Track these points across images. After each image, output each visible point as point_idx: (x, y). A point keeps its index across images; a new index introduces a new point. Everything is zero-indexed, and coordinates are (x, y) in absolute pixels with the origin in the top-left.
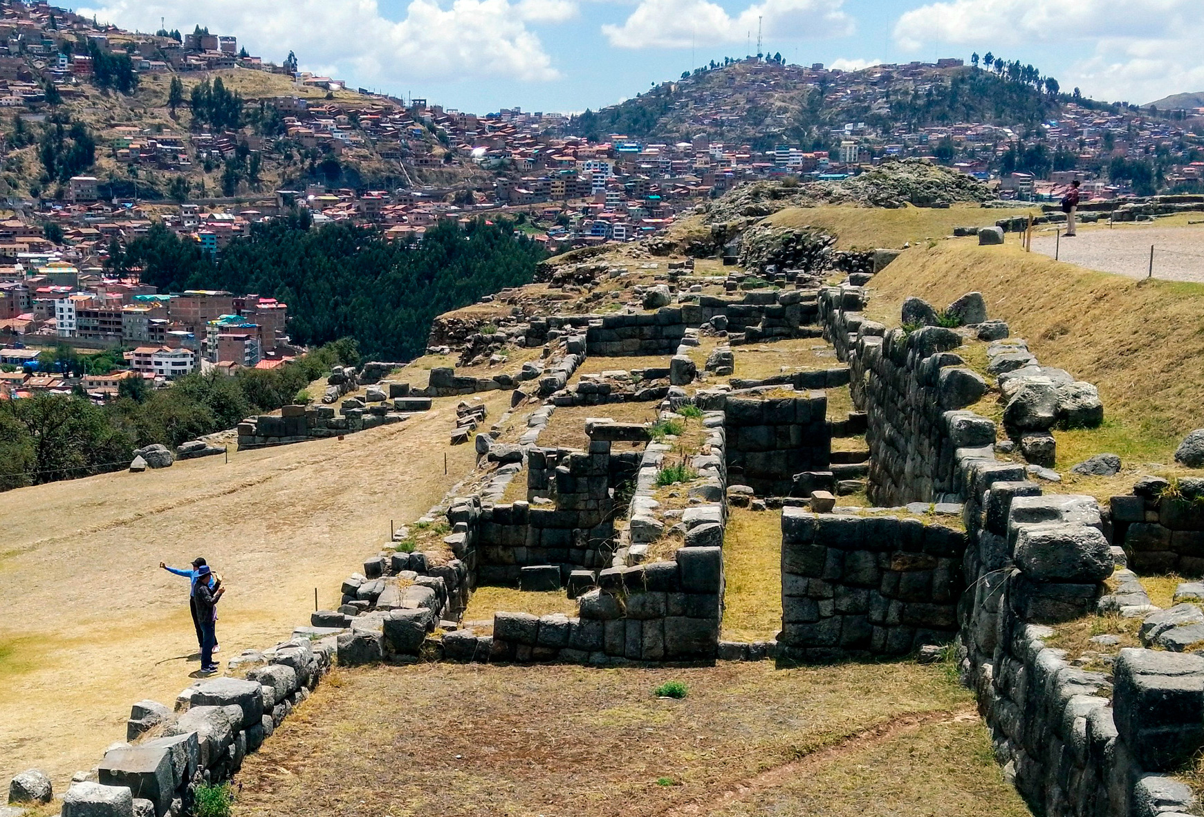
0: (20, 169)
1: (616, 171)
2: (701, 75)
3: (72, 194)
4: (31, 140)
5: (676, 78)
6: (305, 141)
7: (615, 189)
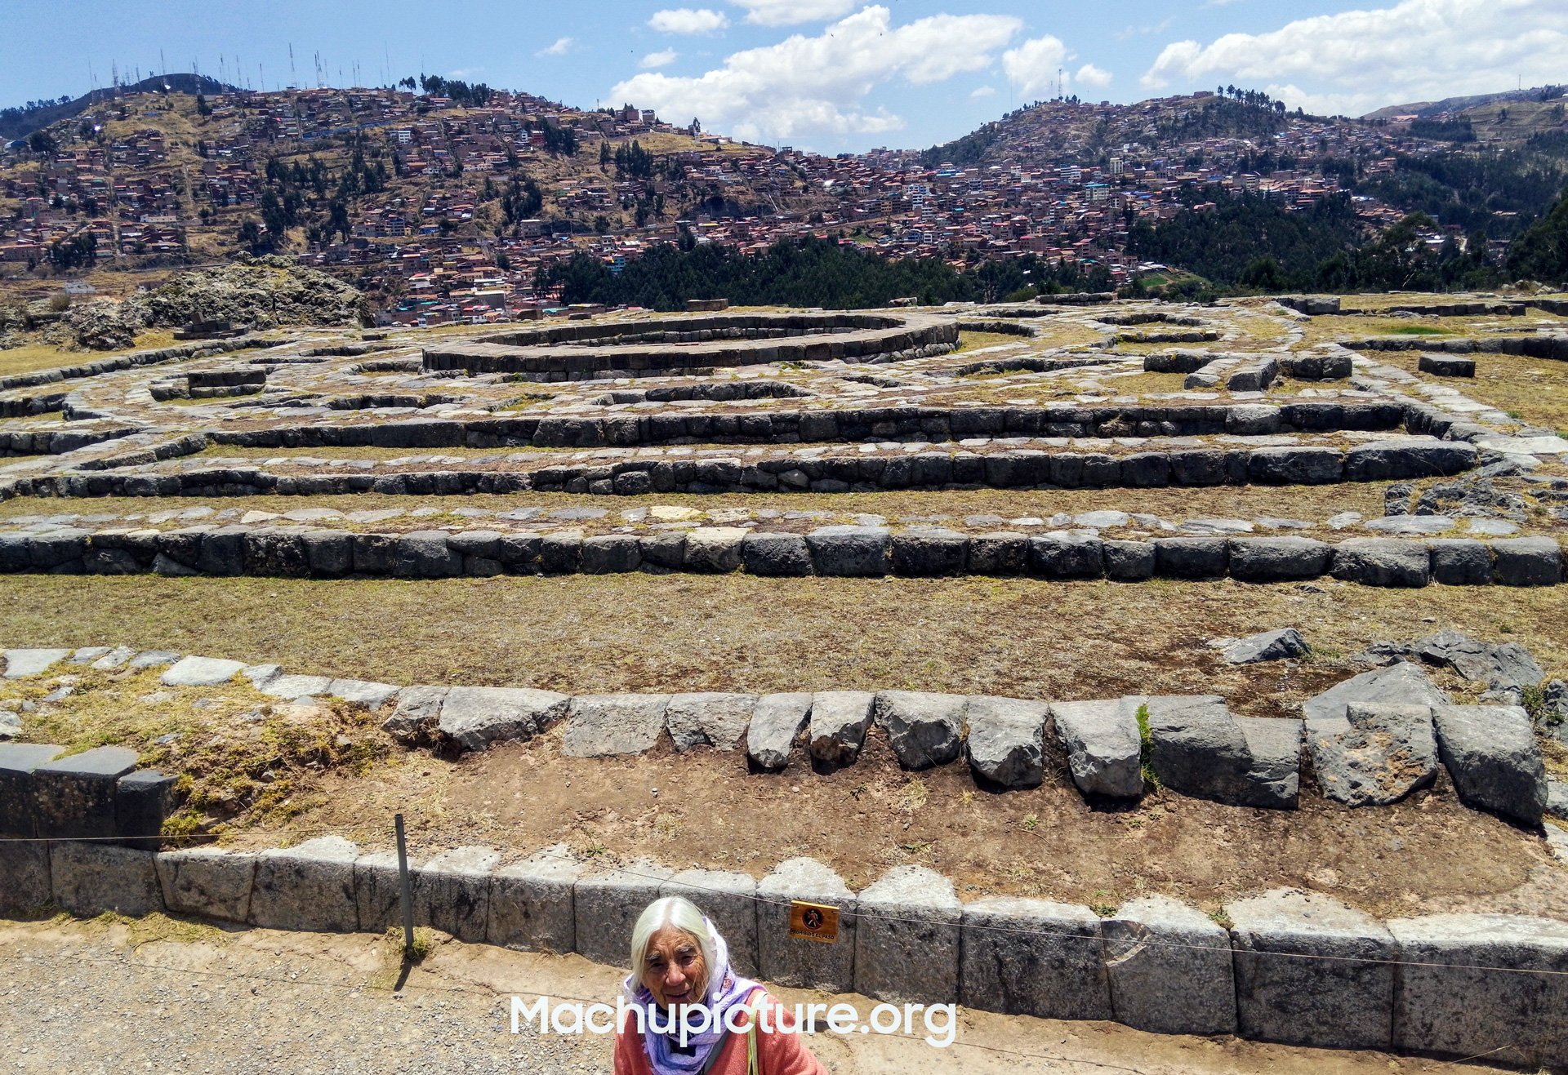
0: (487, 217)
1: (933, 191)
2: (1017, 115)
3: (523, 231)
4: (497, 194)
5: (999, 118)
6: (698, 184)
7: (930, 205)
